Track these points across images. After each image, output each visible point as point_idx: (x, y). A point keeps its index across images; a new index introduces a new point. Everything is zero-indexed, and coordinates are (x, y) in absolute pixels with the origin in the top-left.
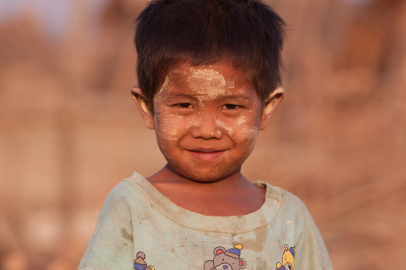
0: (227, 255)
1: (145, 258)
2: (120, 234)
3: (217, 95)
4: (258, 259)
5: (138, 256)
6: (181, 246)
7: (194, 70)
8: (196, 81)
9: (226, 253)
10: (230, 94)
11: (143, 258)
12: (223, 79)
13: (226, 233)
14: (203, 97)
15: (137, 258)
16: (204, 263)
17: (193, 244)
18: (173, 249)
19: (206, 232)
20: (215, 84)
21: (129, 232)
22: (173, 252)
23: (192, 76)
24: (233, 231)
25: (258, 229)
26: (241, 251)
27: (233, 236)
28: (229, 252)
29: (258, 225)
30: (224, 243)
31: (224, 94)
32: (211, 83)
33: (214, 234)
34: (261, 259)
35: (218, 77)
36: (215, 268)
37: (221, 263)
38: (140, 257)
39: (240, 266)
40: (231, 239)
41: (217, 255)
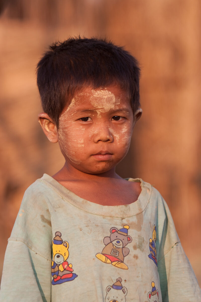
0: (119, 233)
1: (61, 236)
2: (40, 220)
3: (109, 109)
4: (139, 236)
5: (57, 234)
6: (86, 226)
7: (94, 92)
8: (96, 99)
9: (118, 232)
10: (118, 108)
11: (60, 236)
12: (114, 97)
13: (117, 217)
14: (100, 110)
15: (56, 236)
16: (104, 238)
17: (95, 225)
18: (81, 228)
19: (104, 217)
20: (109, 100)
21: (46, 217)
22: (81, 230)
23: (93, 96)
24: (122, 216)
25: (137, 215)
26: (129, 230)
27: (122, 219)
28: (120, 231)
29: (138, 212)
30: (116, 225)
31: (114, 109)
32: (106, 100)
33: (109, 218)
34: (141, 236)
35: (111, 96)
36: (111, 242)
37: (115, 239)
38: (57, 235)
39: (128, 241)
40: (121, 221)
41: (113, 233)
